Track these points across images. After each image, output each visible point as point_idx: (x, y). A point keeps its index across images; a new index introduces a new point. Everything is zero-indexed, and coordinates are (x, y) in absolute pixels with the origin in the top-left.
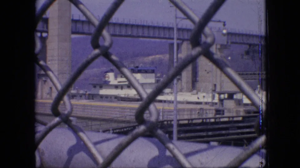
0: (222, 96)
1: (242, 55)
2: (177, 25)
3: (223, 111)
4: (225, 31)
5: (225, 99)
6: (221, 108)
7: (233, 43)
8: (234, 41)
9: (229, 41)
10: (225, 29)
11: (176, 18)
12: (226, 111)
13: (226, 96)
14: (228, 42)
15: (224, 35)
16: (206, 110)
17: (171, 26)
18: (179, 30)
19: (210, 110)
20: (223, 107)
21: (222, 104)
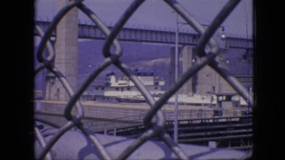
0: (221, 98)
1: (240, 59)
2: (178, 30)
3: (222, 112)
4: (223, 36)
5: (223, 101)
6: (219, 109)
7: (231, 47)
8: (233, 45)
9: (228, 45)
10: (224, 34)
11: (178, 23)
12: (224, 112)
13: (224, 98)
14: (226, 47)
15: (223, 39)
16: (205, 111)
17: (172, 31)
18: (180, 34)
19: (209, 111)
20: (221, 108)
21: (221, 106)
